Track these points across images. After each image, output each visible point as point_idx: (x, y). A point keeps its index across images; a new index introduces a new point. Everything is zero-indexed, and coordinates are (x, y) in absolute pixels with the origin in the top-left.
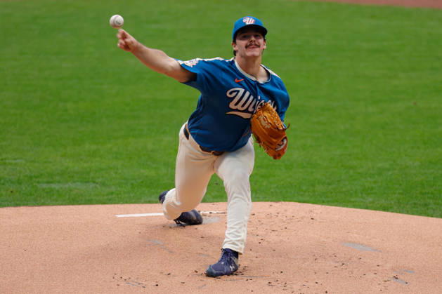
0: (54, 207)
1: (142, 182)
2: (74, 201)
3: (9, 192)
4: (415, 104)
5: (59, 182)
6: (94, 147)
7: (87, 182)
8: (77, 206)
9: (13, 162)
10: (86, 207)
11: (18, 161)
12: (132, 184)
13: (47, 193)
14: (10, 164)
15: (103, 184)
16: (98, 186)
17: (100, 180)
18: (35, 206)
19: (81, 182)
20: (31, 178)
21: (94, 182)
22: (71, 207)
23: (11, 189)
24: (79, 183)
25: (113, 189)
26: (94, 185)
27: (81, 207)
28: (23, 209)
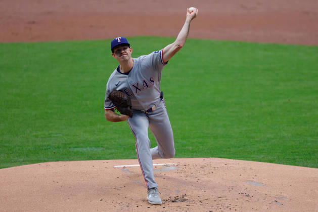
0: (79, 162)
1: (131, 147)
2: (90, 158)
3: (53, 153)
4: (289, 100)
5: (82, 147)
6: (102, 127)
7: (99, 147)
8: (92, 161)
9: (55, 135)
10: (97, 161)
11: (58, 135)
12: (124, 148)
13: (75, 153)
14: (54, 137)
15: (107, 148)
16: (104, 149)
17: (106, 146)
18: (67, 161)
19: (95, 147)
20: (65, 144)
21: (102, 147)
22: (88, 161)
23: (54, 151)
24: (93, 148)
25: (113, 151)
26: (102, 149)
27: (94, 161)
28: (60, 163)
